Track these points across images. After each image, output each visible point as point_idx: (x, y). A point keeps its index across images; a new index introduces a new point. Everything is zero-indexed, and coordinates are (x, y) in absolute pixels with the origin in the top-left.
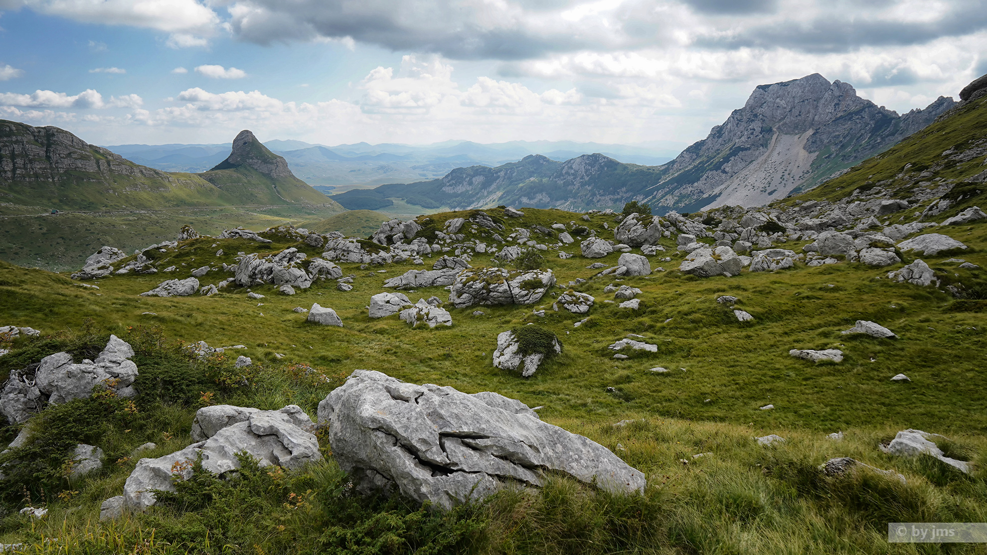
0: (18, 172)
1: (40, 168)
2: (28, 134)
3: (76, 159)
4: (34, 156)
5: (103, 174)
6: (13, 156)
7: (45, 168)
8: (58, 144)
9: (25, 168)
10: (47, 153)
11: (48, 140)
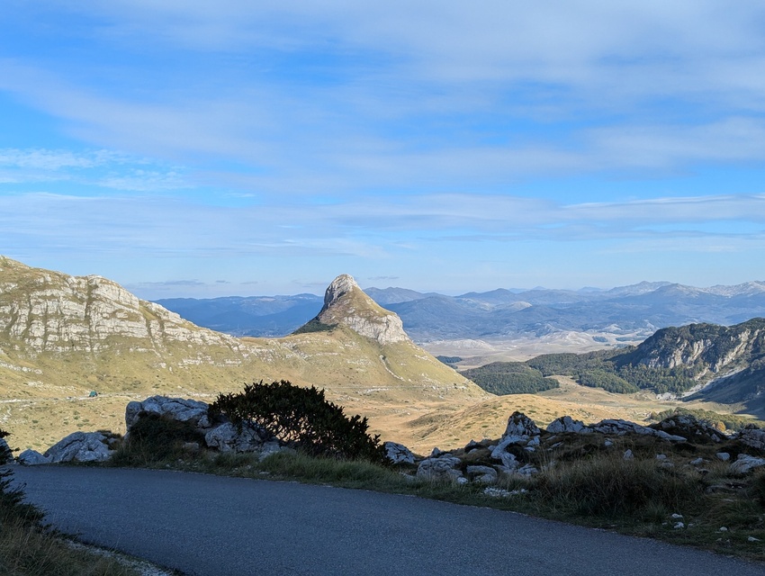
0: (49, 339)
1: (77, 333)
2: (66, 286)
3: (122, 319)
4: (71, 315)
5: (154, 339)
6: (46, 317)
7: (82, 334)
8: (101, 300)
9: (59, 334)
10: (86, 312)
11: (89, 294)
